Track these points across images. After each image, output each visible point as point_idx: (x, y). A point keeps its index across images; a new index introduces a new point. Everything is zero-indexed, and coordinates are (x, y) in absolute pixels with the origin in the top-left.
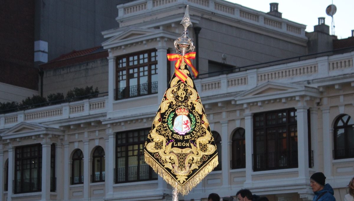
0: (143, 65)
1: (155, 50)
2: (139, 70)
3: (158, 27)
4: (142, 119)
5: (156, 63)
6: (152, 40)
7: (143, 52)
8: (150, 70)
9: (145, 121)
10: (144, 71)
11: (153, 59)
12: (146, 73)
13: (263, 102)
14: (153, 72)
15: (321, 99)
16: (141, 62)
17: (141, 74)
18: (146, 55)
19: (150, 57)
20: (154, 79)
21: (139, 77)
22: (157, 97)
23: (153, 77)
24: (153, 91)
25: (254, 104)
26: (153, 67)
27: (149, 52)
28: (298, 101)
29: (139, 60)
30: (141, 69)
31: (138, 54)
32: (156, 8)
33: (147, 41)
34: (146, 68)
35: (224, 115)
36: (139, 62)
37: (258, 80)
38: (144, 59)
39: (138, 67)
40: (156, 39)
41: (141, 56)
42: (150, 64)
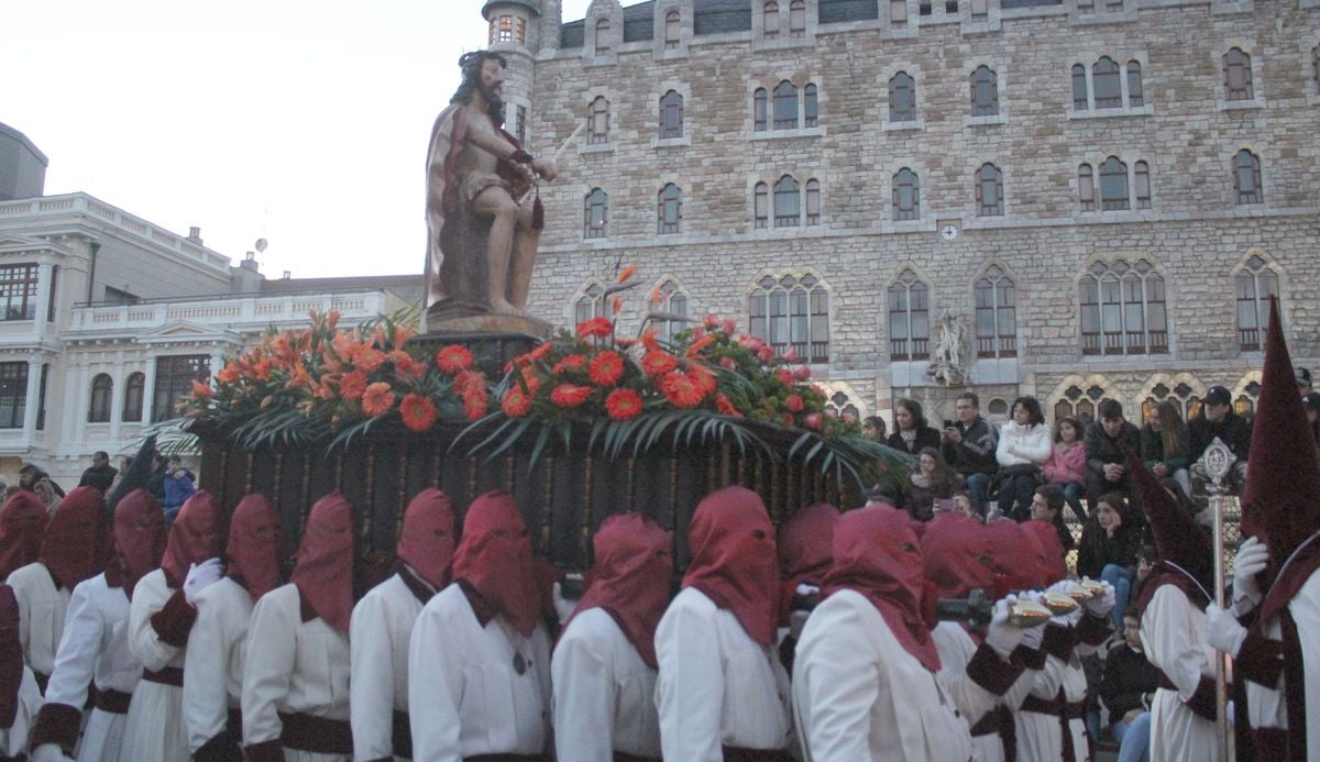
0: (18, 282)
1: (36, 265)
2: (11, 287)
3: (43, 237)
4: (9, 350)
5: (35, 281)
6: (34, 251)
7: (20, 266)
8: (26, 290)
9: (12, 352)
10: (18, 290)
11: (32, 276)
12: (21, 292)
13: (172, 344)
14: (30, 292)
15: (242, 347)
16: (16, 277)
17: (14, 293)
18: (23, 270)
19: (28, 273)
20: (31, 299)
21: (10, 297)
22: (32, 324)
23: (29, 297)
24: (27, 316)
25: (160, 345)
26: (31, 286)
27: (28, 266)
28: (215, 347)
29: (12, 274)
30: (15, 287)
31: (12, 266)
32: (43, 213)
33: (27, 252)
34: (22, 286)
35: (120, 354)
36: (12, 277)
37: (167, 317)
38: (20, 274)
39: (11, 283)
40: (39, 251)
41: (16, 271)
42: (27, 282)
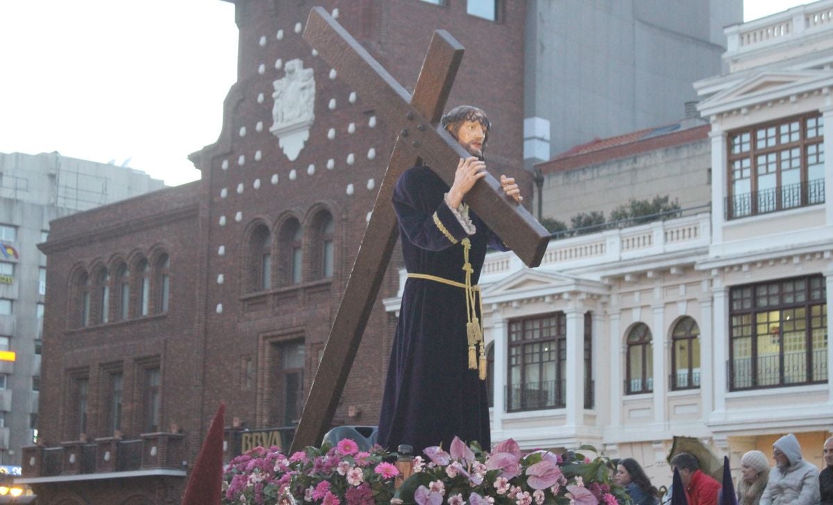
0: (790, 147)
1: (816, 114)
2: (779, 157)
3: (820, 67)
4: (790, 258)
5: (819, 141)
6: (810, 93)
7: (788, 120)
8: (804, 157)
9: (796, 260)
10: (791, 159)
11: (811, 134)
12: (796, 163)
14: (812, 160)
16: (784, 140)
17: (785, 165)
18: (795, 126)
19: (804, 130)
20: (813, 173)
21: (779, 172)
22: (823, 210)
23: (810, 169)
24: (813, 200)
26: (812, 149)
27: (803, 118)
29: (778, 135)
30: (785, 155)
31: (777, 123)
33: (800, 95)
34: (796, 152)
36: (778, 140)
38: (791, 133)
39: (778, 150)
40: (820, 90)
41: (784, 129)
42: (804, 144)
